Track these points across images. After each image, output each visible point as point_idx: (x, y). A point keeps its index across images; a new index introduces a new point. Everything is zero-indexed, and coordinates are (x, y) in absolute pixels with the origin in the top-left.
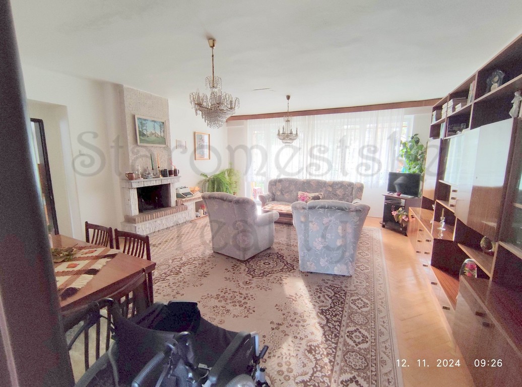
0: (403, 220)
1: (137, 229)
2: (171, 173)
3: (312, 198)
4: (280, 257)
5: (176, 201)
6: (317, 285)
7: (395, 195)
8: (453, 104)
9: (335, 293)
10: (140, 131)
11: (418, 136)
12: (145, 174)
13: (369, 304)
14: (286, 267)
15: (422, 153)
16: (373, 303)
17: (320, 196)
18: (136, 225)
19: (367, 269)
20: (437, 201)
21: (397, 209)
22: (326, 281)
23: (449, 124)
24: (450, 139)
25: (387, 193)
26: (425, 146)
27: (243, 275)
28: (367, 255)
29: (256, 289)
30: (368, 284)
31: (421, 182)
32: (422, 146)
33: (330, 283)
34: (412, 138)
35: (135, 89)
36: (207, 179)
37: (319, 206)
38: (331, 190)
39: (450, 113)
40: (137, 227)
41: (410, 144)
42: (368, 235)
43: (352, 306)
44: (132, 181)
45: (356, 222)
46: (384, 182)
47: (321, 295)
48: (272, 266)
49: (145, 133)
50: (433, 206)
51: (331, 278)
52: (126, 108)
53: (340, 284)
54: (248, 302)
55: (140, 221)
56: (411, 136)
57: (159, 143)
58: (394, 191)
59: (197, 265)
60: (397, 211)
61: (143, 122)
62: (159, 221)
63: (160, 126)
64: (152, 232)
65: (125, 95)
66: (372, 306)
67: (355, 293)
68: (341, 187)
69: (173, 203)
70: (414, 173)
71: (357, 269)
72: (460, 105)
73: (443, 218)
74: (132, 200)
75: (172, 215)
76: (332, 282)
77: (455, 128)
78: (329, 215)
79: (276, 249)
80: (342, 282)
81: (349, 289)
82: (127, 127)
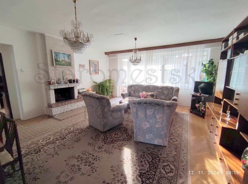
0: (202, 110)
1: (53, 111)
2: (74, 81)
3: (150, 95)
4: (126, 130)
5: (78, 96)
6: (143, 151)
7: (198, 94)
8: (237, 35)
9: (153, 159)
10: (55, 59)
11: (213, 60)
12: (58, 82)
13: (174, 170)
14: (127, 137)
15: (215, 70)
16: (177, 169)
17: (154, 94)
18: (52, 109)
19: (177, 141)
20: (225, 100)
21: (199, 102)
22: (149, 149)
23: (233, 50)
24: (234, 59)
25: (193, 93)
26: (217, 66)
27: (100, 141)
28: (178, 131)
29: (104, 153)
30: (176, 153)
31: (214, 87)
32: (215, 66)
33: (151, 150)
34: (209, 61)
35: (53, 36)
36: (97, 84)
37: (143, 103)
38: (161, 91)
39: (235, 41)
40: (53, 110)
41: (208, 65)
42: (181, 117)
43: (162, 171)
44: (50, 86)
45: (168, 113)
46: (192, 86)
47: (143, 160)
48: (119, 136)
49: (58, 60)
50: (222, 102)
51: (152, 147)
52: (47, 46)
53: (157, 152)
54: (95, 163)
55: (55, 106)
56: (209, 60)
57: (67, 65)
58: (198, 92)
59: (77, 134)
60: (199, 104)
61: (57, 54)
62: (66, 107)
63: (68, 56)
64: (62, 112)
65: (46, 39)
66: (176, 172)
67: (166, 160)
68: (166, 89)
69: (76, 97)
70: (210, 81)
71: (170, 141)
72: (243, 34)
73: (228, 112)
74: (51, 96)
75: (74, 103)
76: (152, 150)
77: (238, 52)
78: (150, 108)
79: (125, 124)
80: (159, 151)
81: (162, 156)
82: (48, 57)
